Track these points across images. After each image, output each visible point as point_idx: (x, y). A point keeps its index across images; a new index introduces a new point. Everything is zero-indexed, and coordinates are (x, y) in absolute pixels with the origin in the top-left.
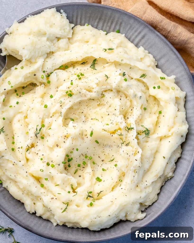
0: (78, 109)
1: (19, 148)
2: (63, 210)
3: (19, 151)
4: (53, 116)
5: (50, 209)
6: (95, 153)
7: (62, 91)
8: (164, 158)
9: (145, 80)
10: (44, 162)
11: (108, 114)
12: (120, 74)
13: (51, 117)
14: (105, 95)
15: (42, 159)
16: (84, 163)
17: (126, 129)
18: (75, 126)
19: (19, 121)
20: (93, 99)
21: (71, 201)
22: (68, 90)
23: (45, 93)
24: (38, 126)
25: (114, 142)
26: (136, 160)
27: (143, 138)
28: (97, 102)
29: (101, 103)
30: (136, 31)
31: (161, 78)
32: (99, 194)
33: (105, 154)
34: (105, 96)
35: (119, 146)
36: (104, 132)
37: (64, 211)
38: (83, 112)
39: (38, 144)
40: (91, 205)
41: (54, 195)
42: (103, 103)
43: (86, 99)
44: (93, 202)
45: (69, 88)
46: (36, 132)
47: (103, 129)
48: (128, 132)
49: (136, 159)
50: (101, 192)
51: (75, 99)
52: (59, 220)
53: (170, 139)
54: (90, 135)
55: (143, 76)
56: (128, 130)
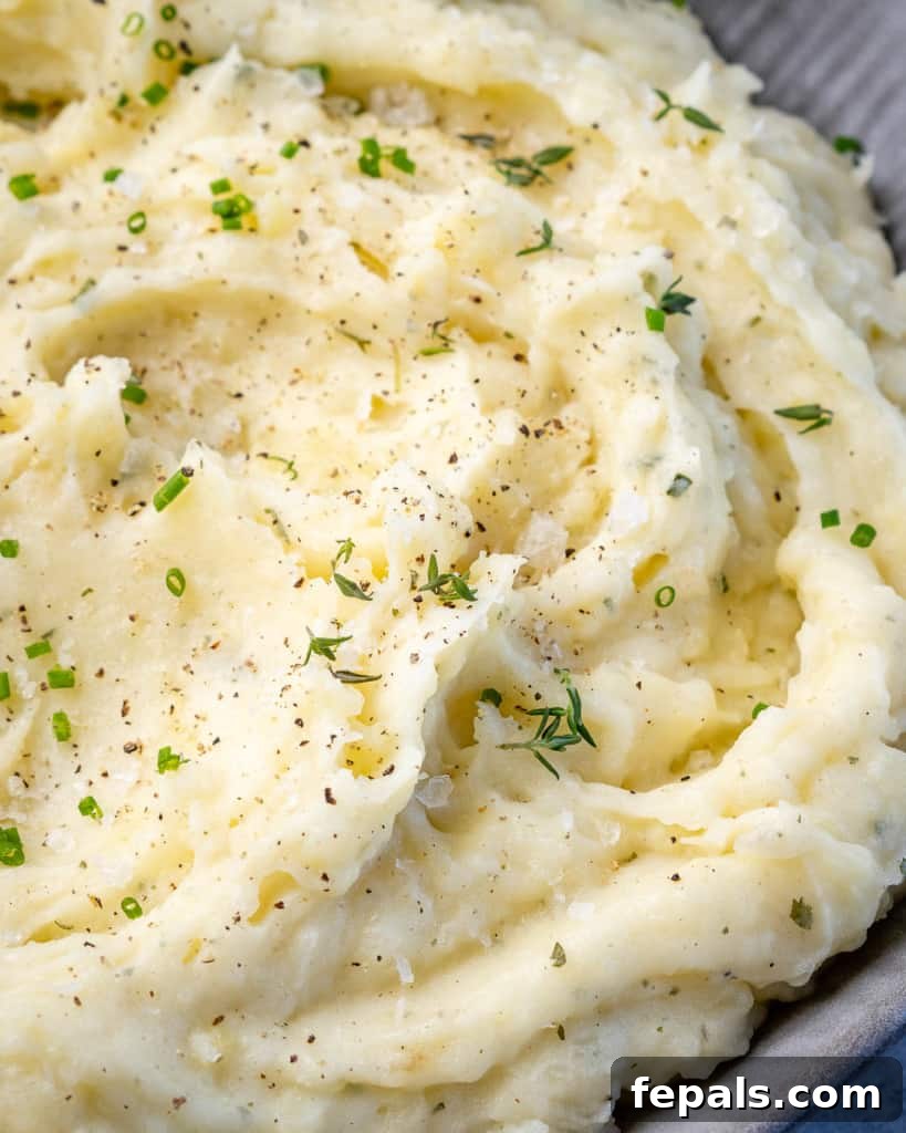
4: (32, 279)
9: (798, 446)
14: (451, 347)
17: (415, 576)
26: (328, 792)
27: (503, 747)
34: (452, 351)
47: (269, 512)
48: (418, 600)
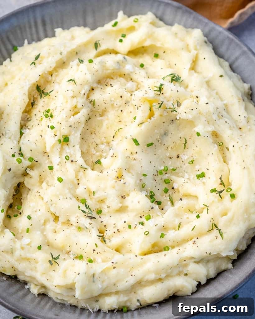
0: (89, 147)
1: (94, 250)
2: (220, 237)
3: (97, 253)
4: (78, 179)
5: (208, 254)
6: (161, 159)
7: (53, 146)
8: (221, 76)
9: (103, 47)
10: (136, 226)
11: (120, 111)
12: (78, 65)
13: (78, 184)
14: (93, 100)
15: (130, 227)
16: (167, 182)
17: (157, 94)
18: (113, 154)
19: (55, 232)
20: (89, 118)
21: (212, 219)
22: (57, 138)
23: (40, 176)
24: (79, 207)
25: (164, 123)
28: (96, 116)
29: (100, 112)
30: (30, 27)
31: (113, 26)
32: (222, 183)
33: (171, 148)
35: (173, 119)
36: (143, 126)
37: (221, 235)
38: (97, 144)
39: (104, 223)
40: (233, 196)
41: (189, 239)
42: (102, 110)
43: (83, 126)
44: (231, 193)
45: (55, 136)
46: (86, 214)
47: (139, 125)
48: (162, 94)
49: (207, 103)
50: (221, 178)
51: (75, 138)
52: (230, 251)
53: (201, 57)
54: (136, 145)
55: (96, 45)
56: (161, 93)
